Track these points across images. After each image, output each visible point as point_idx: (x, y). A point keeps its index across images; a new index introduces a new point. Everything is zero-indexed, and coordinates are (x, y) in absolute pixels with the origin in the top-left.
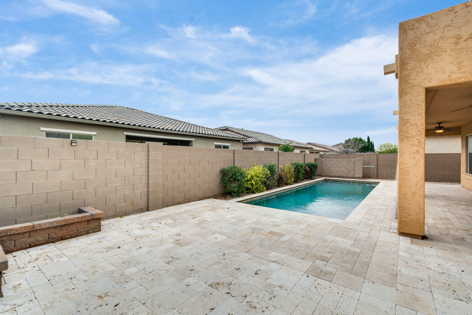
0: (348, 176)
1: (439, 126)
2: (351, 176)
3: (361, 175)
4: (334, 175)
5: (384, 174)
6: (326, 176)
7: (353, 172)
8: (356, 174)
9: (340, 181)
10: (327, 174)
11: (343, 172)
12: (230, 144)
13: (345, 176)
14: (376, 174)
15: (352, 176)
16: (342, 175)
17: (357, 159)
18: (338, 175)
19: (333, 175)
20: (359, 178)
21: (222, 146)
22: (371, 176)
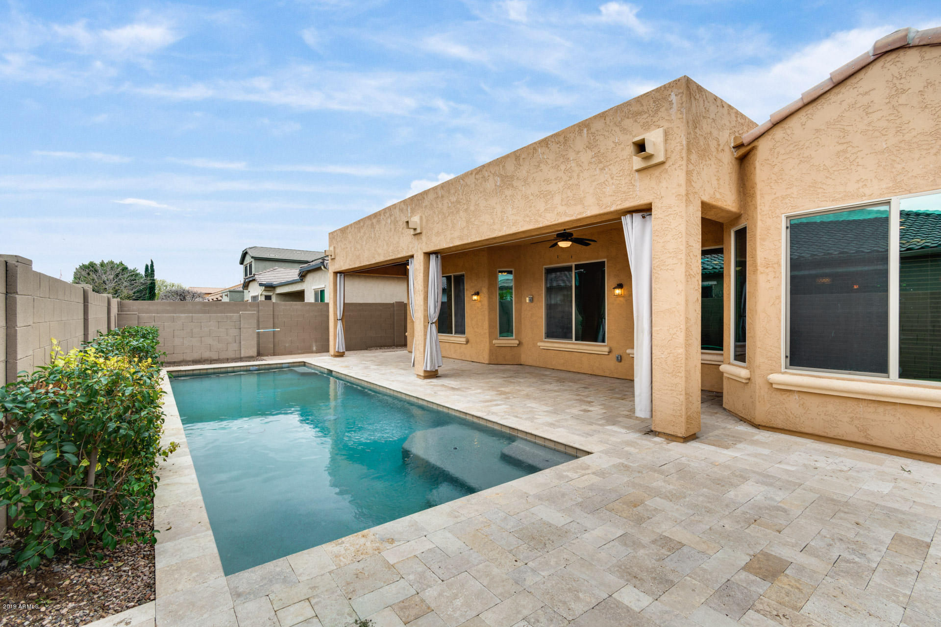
0: (223, 356)
2: (231, 355)
3: (253, 352)
5: (287, 345)
7: (235, 346)
8: (242, 352)
9: (213, 371)
11: (210, 348)
13: (215, 357)
14: (272, 346)
15: (233, 356)
16: (207, 355)
17: (245, 314)
18: (196, 356)
19: (179, 358)
20: (250, 358)
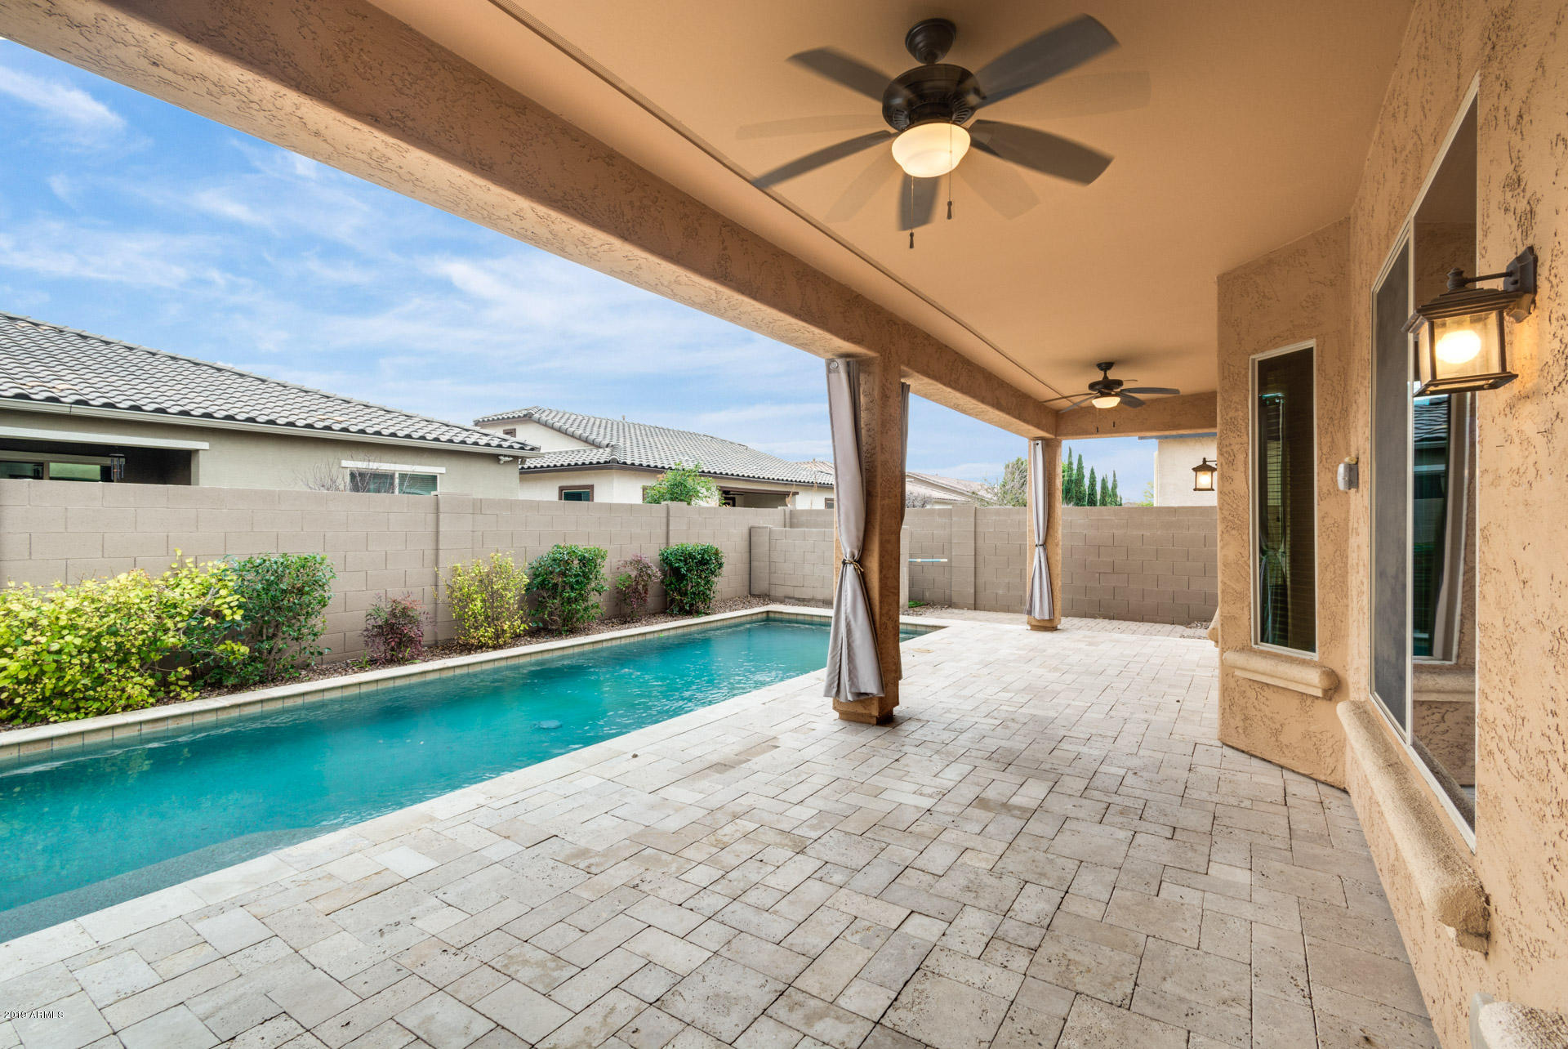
1: (1106, 377)
4: (810, 597)
5: (1000, 592)
6: (787, 600)
10: (790, 592)
12: (442, 470)
14: (972, 591)
18: (826, 594)
19: (807, 593)
21: (392, 476)
22: (955, 600)
